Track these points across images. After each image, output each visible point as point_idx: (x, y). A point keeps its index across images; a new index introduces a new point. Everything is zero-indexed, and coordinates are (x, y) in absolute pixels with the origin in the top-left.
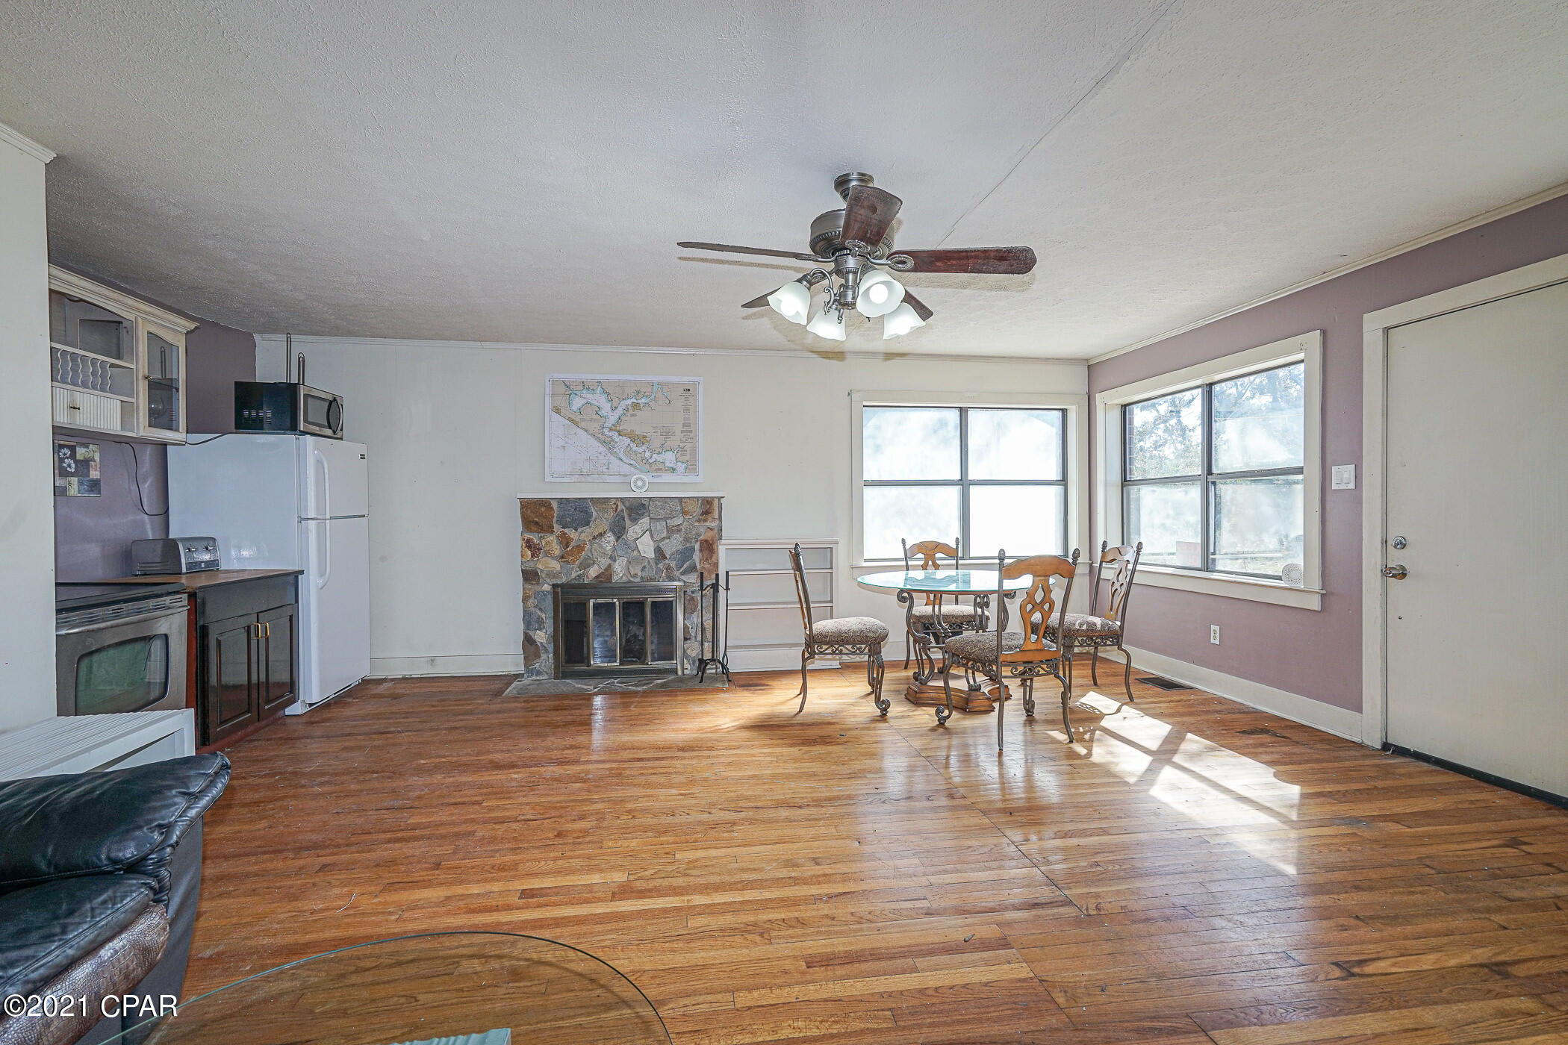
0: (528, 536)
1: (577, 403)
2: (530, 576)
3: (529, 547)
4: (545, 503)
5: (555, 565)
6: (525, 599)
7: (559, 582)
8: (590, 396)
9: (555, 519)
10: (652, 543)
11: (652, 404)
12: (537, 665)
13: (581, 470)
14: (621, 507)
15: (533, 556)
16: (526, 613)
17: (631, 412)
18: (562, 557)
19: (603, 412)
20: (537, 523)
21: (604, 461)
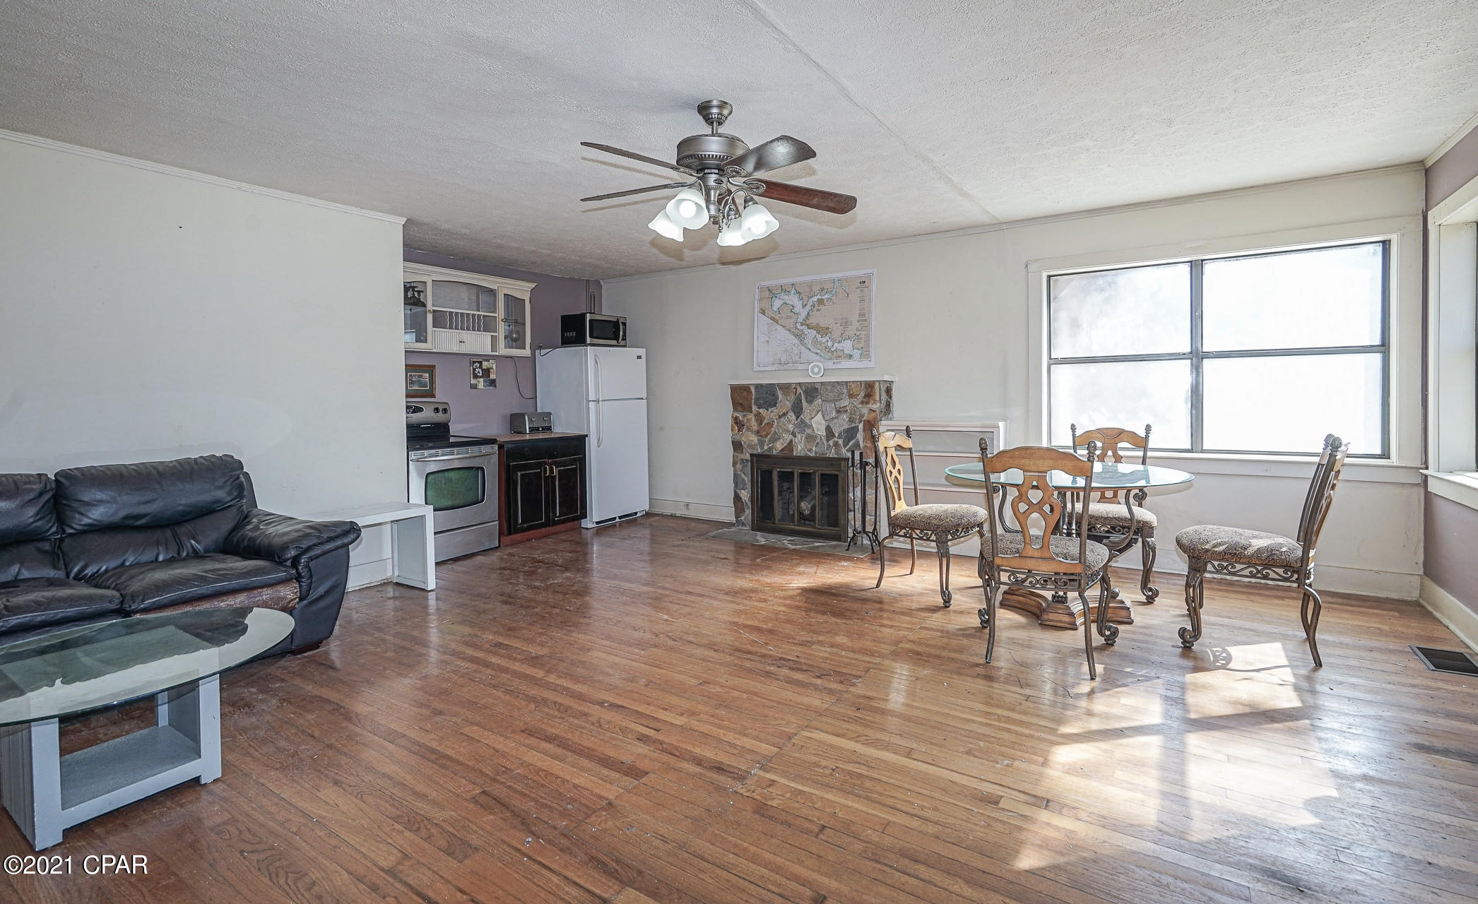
0: (736, 414)
1: (777, 303)
2: (737, 446)
3: (736, 423)
4: (746, 388)
5: (754, 439)
6: (734, 464)
7: (755, 452)
8: (786, 297)
9: (753, 401)
10: (823, 422)
11: (834, 298)
12: (743, 518)
13: (780, 360)
14: (799, 390)
15: (739, 430)
16: (736, 476)
17: (817, 307)
18: (758, 432)
19: (796, 310)
20: (741, 404)
21: (797, 352)
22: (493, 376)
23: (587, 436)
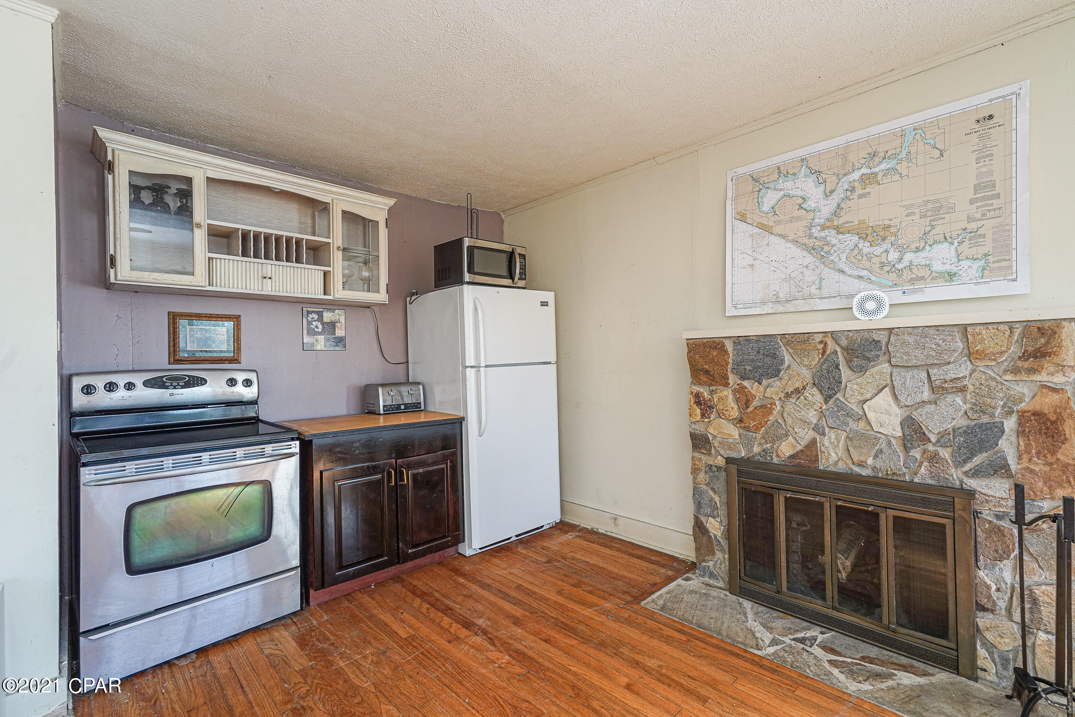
0: (697, 389)
1: (770, 199)
2: (699, 442)
3: (698, 403)
4: (716, 345)
5: (734, 432)
6: (695, 471)
7: (734, 455)
8: (789, 184)
9: (730, 366)
10: (895, 409)
11: (902, 168)
12: (711, 564)
13: (777, 295)
14: (831, 346)
15: (703, 415)
16: (697, 492)
17: (859, 191)
18: (741, 421)
19: (811, 204)
20: (707, 372)
21: (814, 278)
22: (340, 333)
23: (463, 419)
